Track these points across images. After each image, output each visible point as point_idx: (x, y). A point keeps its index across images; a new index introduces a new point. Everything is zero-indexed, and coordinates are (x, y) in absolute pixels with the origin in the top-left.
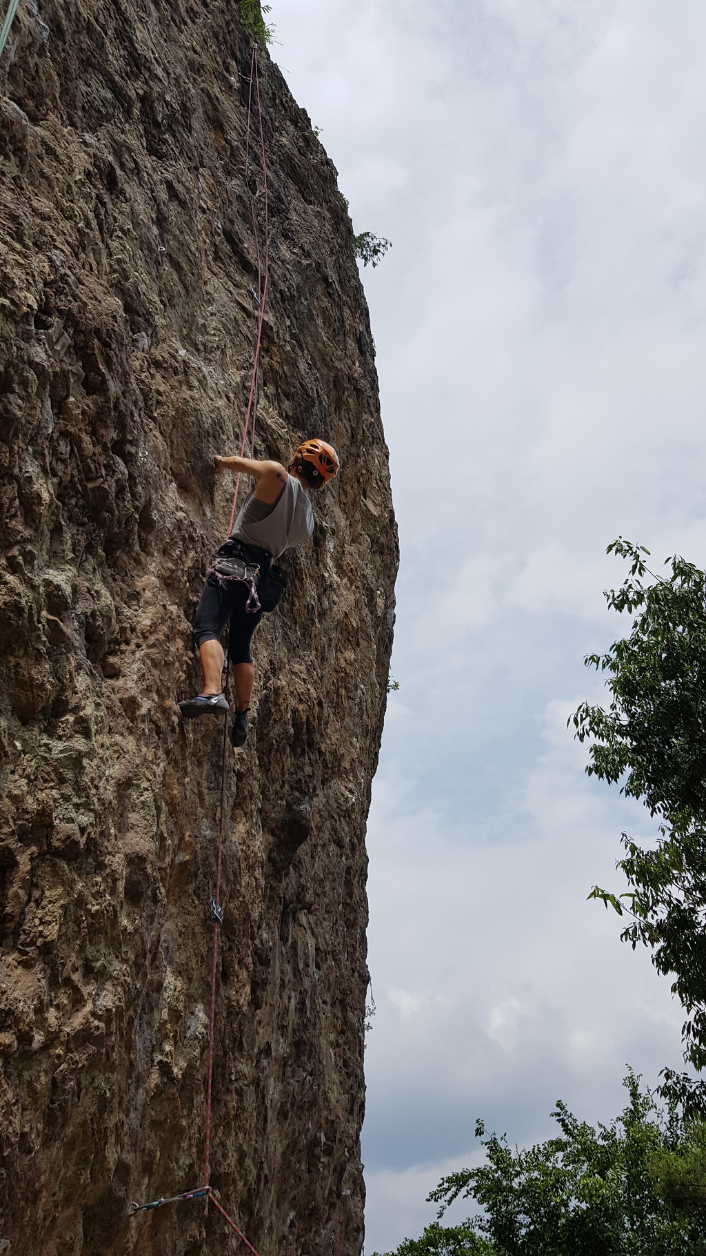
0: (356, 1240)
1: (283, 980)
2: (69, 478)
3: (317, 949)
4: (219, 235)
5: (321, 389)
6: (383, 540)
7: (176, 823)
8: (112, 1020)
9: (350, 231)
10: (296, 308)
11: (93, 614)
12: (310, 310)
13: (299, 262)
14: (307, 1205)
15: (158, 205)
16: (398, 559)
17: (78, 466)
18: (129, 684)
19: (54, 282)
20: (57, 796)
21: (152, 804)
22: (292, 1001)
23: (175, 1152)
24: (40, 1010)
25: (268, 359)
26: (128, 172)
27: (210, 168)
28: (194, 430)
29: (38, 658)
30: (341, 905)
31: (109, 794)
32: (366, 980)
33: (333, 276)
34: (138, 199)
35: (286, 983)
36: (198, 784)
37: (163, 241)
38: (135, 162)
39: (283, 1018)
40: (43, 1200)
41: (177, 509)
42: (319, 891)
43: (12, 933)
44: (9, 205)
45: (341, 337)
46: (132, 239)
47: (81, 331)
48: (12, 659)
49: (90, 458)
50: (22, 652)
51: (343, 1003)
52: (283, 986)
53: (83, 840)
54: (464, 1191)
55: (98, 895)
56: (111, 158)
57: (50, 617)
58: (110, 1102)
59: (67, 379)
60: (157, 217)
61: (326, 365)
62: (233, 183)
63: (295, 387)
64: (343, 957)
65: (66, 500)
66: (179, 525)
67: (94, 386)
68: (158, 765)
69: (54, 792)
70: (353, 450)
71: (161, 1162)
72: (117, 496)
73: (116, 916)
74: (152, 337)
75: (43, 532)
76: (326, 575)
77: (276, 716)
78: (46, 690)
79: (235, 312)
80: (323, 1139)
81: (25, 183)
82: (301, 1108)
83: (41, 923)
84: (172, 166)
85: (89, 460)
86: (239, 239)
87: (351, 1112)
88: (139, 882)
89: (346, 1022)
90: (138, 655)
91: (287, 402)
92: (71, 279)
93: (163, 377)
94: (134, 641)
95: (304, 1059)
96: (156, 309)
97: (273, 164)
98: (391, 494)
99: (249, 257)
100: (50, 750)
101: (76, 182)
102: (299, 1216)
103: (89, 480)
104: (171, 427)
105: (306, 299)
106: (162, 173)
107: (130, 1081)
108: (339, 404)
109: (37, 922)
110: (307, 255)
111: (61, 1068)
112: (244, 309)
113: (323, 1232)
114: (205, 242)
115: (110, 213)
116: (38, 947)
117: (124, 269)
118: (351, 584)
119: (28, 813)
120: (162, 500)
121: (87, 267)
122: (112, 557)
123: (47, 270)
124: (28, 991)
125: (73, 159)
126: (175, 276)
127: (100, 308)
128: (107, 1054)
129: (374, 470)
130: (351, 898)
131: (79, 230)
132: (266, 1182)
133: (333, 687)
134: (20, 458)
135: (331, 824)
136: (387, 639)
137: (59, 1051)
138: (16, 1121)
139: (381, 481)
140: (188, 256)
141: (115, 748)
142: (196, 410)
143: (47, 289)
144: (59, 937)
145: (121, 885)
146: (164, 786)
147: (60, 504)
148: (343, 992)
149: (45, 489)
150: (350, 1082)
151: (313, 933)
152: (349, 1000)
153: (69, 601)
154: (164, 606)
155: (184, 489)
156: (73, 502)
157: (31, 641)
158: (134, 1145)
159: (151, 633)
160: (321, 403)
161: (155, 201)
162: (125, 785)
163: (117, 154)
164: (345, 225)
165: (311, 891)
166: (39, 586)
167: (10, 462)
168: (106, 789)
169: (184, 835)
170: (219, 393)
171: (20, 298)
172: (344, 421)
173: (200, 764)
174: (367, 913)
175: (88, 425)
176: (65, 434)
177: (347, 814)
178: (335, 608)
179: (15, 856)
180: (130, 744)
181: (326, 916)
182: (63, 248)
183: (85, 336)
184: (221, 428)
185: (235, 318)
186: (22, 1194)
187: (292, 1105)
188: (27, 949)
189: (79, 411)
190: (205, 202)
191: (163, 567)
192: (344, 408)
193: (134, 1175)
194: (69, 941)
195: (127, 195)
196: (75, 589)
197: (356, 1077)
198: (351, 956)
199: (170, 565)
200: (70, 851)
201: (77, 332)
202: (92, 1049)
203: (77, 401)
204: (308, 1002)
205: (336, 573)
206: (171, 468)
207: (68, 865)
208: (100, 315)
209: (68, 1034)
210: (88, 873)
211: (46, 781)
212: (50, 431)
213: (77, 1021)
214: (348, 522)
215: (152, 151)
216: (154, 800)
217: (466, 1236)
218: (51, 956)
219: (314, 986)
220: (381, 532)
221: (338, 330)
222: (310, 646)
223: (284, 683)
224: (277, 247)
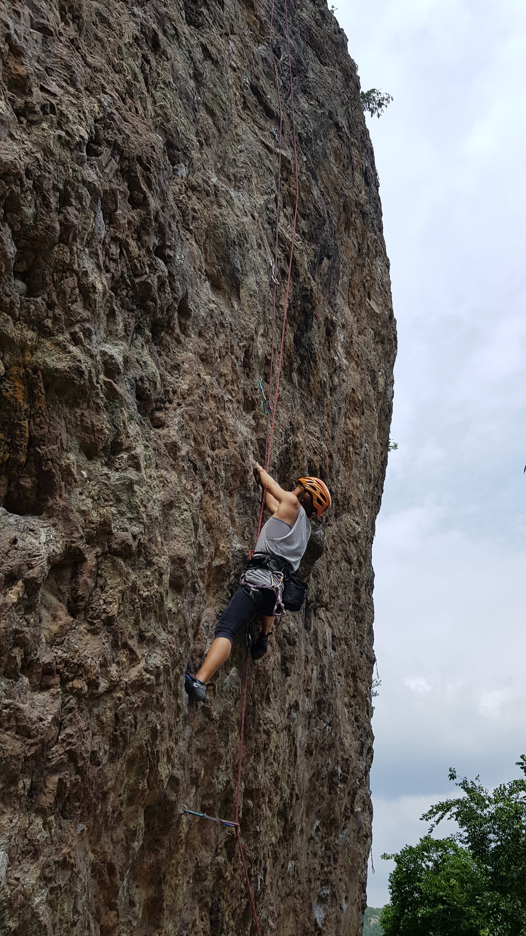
0: (365, 843)
1: (307, 657)
2: (120, 273)
3: (333, 636)
4: (247, 89)
5: (332, 211)
6: (384, 332)
7: (212, 537)
8: (160, 674)
9: (358, 87)
10: (313, 149)
11: (141, 379)
12: (324, 149)
13: (315, 111)
14: (329, 817)
15: (195, 63)
16: (396, 348)
17: (126, 265)
18: (172, 432)
19: (103, 118)
20: (115, 512)
21: (190, 521)
22: (314, 672)
23: (215, 771)
24: (104, 665)
25: (287, 186)
26: (170, 37)
27: (239, 35)
28: (223, 240)
29: (98, 409)
30: (351, 606)
31: (156, 512)
32: (372, 661)
33: (343, 122)
34: (178, 58)
35: (310, 659)
36: (230, 510)
37: (199, 93)
38: (175, 29)
39: (308, 684)
40: (111, 799)
41: (209, 302)
42: (334, 595)
43: (84, 610)
44: (65, 58)
45: (350, 171)
46: (172, 90)
47: (125, 158)
48: (78, 410)
49: (136, 258)
50: (85, 405)
51: (354, 676)
52: (307, 661)
53: (134, 545)
54: (448, 814)
55: (148, 584)
56: (154, 26)
57: (106, 379)
58: (161, 733)
59: (115, 196)
60: (194, 73)
61: (337, 193)
62: (260, 48)
63: (309, 209)
64: (354, 643)
65: (119, 292)
66: (211, 313)
67: (138, 202)
68: (195, 493)
69: (113, 509)
70: (360, 261)
71: (206, 778)
72: (159, 289)
73: (162, 600)
74: (189, 167)
75: (99, 314)
76: (336, 358)
77: (295, 464)
78: (105, 434)
79: (259, 149)
80: (340, 771)
81: (82, 43)
82: (323, 749)
83: (105, 603)
84: (207, 33)
85: (135, 260)
86: (264, 92)
87: (361, 754)
88: (181, 577)
89: (356, 689)
90: (178, 411)
91: (303, 222)
92: (117, 116)
93: (198, 199)
94: (176, 401)
95: (325, 714)
96: (193, 145)
97: (294, 34)
98: (391, 297)
99: (272, 106)
100: (109, 478)
101: (125, 44)
102: (323, 824)
103: (136, 276)
104: (205, 238)
105: (321, 141)
106: (198, 39)
107: (178, 720)
108: (348, 224)
109: (102, 602)
110: (322, 105)
111: (121, 707)
112: (267, 147)
113: (341, 836)
114: (235, 95)
115: (154, 69)
116: (102, 620)
117: (165, 114)
118: (358, 367)
119: (93, 523)
120: (198, 294)
121: (133, 110)
122: (158, 337)
123: (97, 109)
124: (95, 651)
125: (123, 26)
126: (210, 121)
127: (141, 140)
128: (158, 699)
129: (377, 277)
130: (359, 601)
131: (127, 82)
132: (298, 799)
133: (343, 445)
134: (78, 257)
135: (343, 547)
136: (387, 410)
137: (120, 694)
138: (88, 743)
139: (382, 286)
140: (220, 104)
141: (161, 479)
142: (224, 224)
143: (97, 125)
144: (119, 613)
145: (166, 578)
146: (202, 509)
147: (113, 294)
148: (354, 668)
149: (100, 282)
150: (360, 732)
151: (330, 625)
152: (358, 674)
153: (121, 367)
154: (199, 375)
155: (216, 286)
156: (124, 293)
157: (92, 397)
158: (183, 765)
159: (188, 395)
160: (331, 222)
161: (192, 60)
162: (168, 506)
163: (161, 23)
164: (354, 82)
165: (327, 594)
166: (96, 356)
167: (71, 260)
168: (153, 508)
169: (219, 546)
170: (246, 212)
171: (73, 131)
172: (352, 238)
173: (231, 495)
174: (373, 613)
175: (134, 233)
176: (115, 239)
177: (355, 539)
178: (344, 385)
179: (84, 554)
180: (173, 477)
181: (340, 613)
182: (112, 94)
183: (129, 162)
184: (246, 239)
185: (259, 154)
186: (95, 794)
187: (316, 746)
188: (95, 621)
189: (126, 221)
190: (236, 63)
191: (198, 346)
192: (352, 228)
193: (183, 786)
194: (126, 616)
195: (169, 55)
196: (126, 360)
197: (365, 729)
198: (360, 642)
199: (204, 344)
200: (125, 552)
201: (123, 158)
202: (145, 694)
203: (125, 213)
204: (326, 674)
205: (346, 358)
206: (205, 271)
207: (124, 561)
208: (141, 145)
209: (126, 683)
210: (140, 569)
211: (106, 500)
212: (103, 236)
213: (134, 673)
214: (356, 319)
215: (190, 22)
216: (192, 518)
217: (450, 846)
218: (113, 627)
219: (331, 663)
220: (382, 327)
221: (348, 165)
222: (323, 412)
223: (301, 439)
224: (297, 100)
